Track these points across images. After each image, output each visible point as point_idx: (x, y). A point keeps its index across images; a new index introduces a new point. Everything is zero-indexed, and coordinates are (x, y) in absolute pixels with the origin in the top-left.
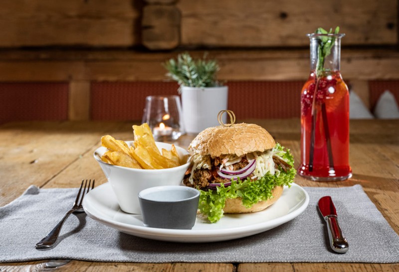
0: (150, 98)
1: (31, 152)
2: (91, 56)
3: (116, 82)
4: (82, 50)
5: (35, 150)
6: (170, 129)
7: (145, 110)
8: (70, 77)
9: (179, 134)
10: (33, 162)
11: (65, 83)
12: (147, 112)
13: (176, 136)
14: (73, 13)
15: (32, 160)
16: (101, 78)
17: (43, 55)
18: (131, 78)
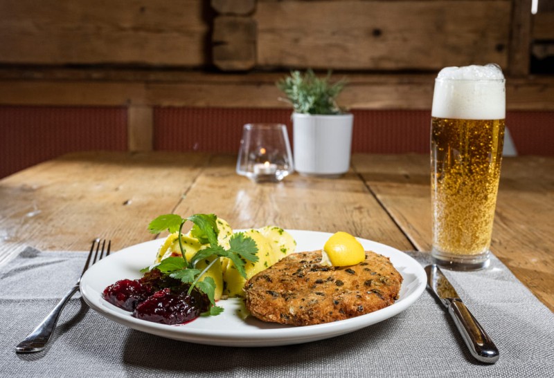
0: (248, 127)
1: (117, 189)
2: (152, 76)
3: (183, 108)
4: (141, 69)
5: (121, 188)
6: (274, 166)
7: (242, 142)
8: (129, 101)
9: (286, 173)
10: (126, 203)
11: (122, 109)
12: (245, 144)
13: (281, 175)
14: (127, 25)
15: (125, 200)
16: (166, 103)
17: (96, 75)
18: (201, 104)
